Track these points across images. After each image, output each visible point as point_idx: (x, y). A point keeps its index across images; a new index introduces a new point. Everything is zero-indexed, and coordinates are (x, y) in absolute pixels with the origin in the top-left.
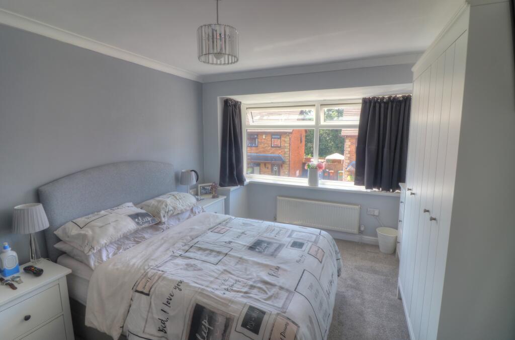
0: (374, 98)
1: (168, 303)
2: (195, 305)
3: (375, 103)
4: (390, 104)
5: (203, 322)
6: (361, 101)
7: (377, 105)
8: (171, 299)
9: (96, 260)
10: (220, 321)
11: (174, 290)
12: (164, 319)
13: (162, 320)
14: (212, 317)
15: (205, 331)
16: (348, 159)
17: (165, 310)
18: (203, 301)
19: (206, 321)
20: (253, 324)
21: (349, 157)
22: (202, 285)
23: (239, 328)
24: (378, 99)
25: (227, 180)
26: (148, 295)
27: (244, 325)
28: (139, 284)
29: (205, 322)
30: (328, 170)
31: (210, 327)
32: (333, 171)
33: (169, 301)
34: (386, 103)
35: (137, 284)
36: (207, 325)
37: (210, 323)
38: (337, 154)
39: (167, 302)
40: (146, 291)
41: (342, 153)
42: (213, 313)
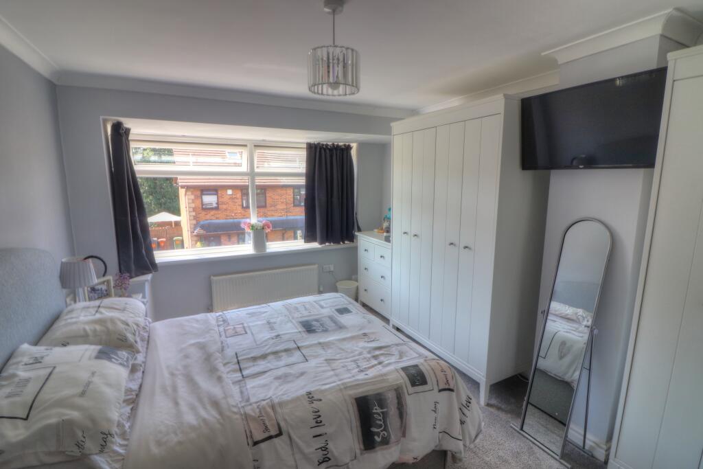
0: (319, 144)
1: (319, 423)
2: (354, 401)
3: (320, 149)
4: (334, 151)
5: (374, 411)
6: (305, 146)
7: (323, 151)
8: (320, 416)
9: (109, 460)
10: (391, 397)
11: (313, 405)
12: (323, 445)
13: (321, 448)
14: (380, 400)
15: (379, 418)
16: (194, 219)
17: (318, 434)
18: (360, 392)
19: (377, 407)
20: (419, 378)
21: (194, 216)
22: (335, 382)
23: (411, 389)
24: (323, 145)
25: (133, 267)
26: (280, 434)
27: (413, 384)
28: (251, 432)
29: (377, 410)
30: (155, 239)
31: (384, 410)
32: (164, 239)
33: (318, 419)
34: (331, 150)
35: (248, 433)
36: (379, 411)
37: (381, 407)
38: (163, 213)
39: (317, 422)
40: (273, 432)
41: (176, 211)
42: (379, 394)
